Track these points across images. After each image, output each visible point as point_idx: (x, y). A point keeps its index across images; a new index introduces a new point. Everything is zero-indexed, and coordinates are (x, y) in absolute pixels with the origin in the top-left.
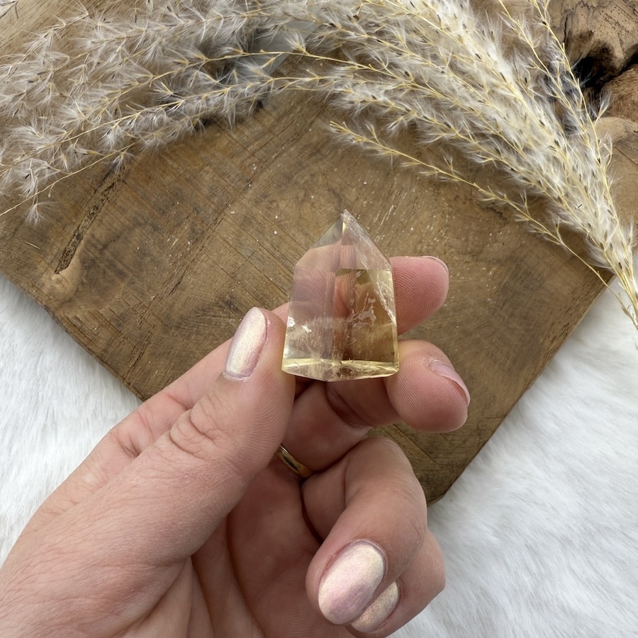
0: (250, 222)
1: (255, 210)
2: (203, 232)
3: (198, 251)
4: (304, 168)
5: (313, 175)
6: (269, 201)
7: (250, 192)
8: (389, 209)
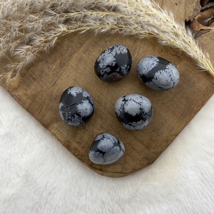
0: (82, 60)
1: (84, 55)
2: (64, 64)
3: (62, 71)
4: (102, 39)
5: (106, 42)
6: (89, 52)
7: (82, 48)
8: (135, 55)
